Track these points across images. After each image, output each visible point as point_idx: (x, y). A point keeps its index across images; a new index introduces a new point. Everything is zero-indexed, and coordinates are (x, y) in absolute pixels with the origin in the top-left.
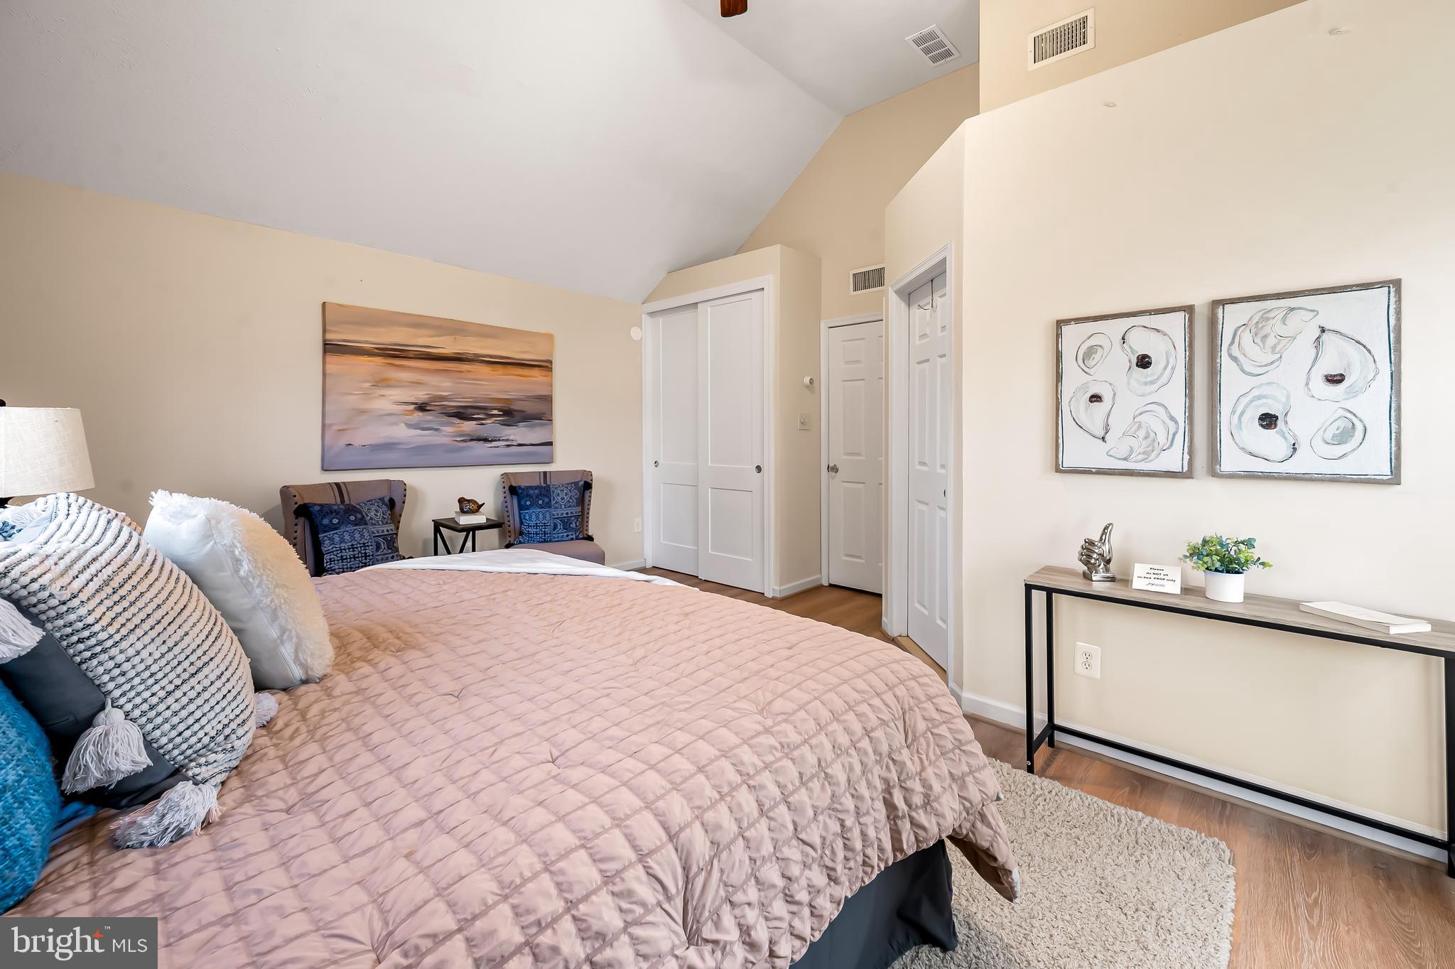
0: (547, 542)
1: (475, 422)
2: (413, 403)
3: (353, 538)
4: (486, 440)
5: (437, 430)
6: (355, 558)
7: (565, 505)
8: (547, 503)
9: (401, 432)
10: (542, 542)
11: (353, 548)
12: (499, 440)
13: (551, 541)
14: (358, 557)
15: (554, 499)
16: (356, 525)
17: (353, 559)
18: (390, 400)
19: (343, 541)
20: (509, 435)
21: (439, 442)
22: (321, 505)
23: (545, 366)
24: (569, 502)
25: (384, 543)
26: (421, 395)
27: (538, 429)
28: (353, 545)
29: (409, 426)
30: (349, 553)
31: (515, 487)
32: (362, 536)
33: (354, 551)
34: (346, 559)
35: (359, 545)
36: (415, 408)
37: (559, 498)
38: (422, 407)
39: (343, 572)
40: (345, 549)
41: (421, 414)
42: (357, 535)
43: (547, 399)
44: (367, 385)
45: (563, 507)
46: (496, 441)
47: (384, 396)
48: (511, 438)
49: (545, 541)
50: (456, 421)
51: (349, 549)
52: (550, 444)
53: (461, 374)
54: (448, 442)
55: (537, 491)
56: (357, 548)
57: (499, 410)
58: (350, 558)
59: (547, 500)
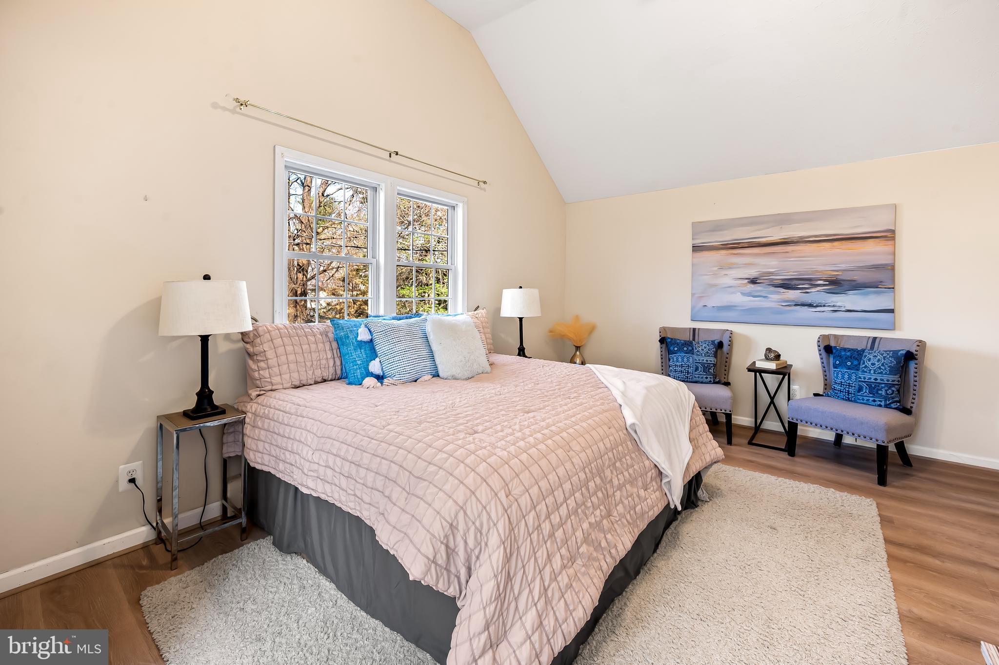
0: (851, 401)
1: (800, 291)
2: (747, 279)
3: (683, 360)
4: (810, 305)
5: (765, 297)
6: (681, 372)
7: (875, 370)
8: (856, 366)
9: (738, 299)
10: (846, 400)
11: (682, 366)
12: (824, 306)
13: (855, 401)
14: (683, 372)
15: (864, 363)
16: (686, 353)
17: (680, 373)
18: (728, 279)
19: (677, 361)
20: (837, 302)
21: (768, 306)
22: (672, 339)
23: (889, 236)
24: (880, 368)
25: (701, 367)
26: (753, 273)
27: (872, 297)
28: (682, 364)
29: (744, 294)
30: (679, 369)
31: (831, 347)
32: (688, 360)
33: (682, 368)
34: (677, 371)
35: (685, 365)
36: (748, 282)
37: (870, 363)
38: (753, 281)
39: (674, 378)
40: (678, 366)
41: (752, 286)
42: (685, 359)
43: (890, 269)
44: (716, 269)
45: (872, 372)
46: (821, 306)
47: (727, 275)
48: (838, 304)
49: (848, 400)
50: (782, 290)
51: (680, 366)
52: (892, 311)
53: (787, 255)
54: (773, 306)
55: (848, 354)
56: (684, 367)
57: (825, 280)
58: (679, 372)
59: (856, 363)
